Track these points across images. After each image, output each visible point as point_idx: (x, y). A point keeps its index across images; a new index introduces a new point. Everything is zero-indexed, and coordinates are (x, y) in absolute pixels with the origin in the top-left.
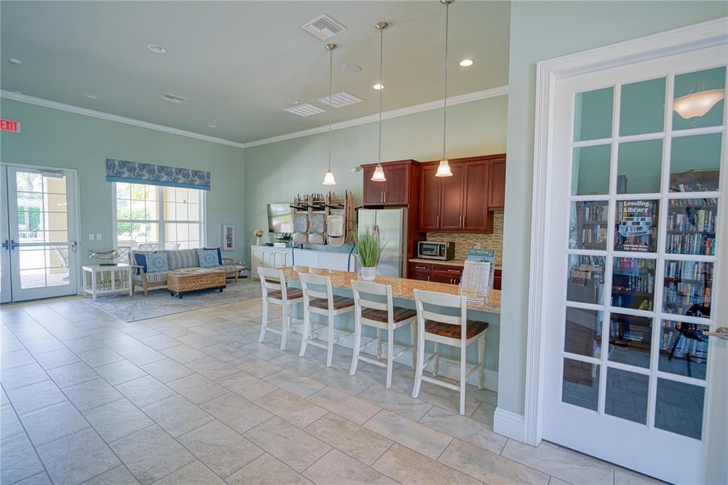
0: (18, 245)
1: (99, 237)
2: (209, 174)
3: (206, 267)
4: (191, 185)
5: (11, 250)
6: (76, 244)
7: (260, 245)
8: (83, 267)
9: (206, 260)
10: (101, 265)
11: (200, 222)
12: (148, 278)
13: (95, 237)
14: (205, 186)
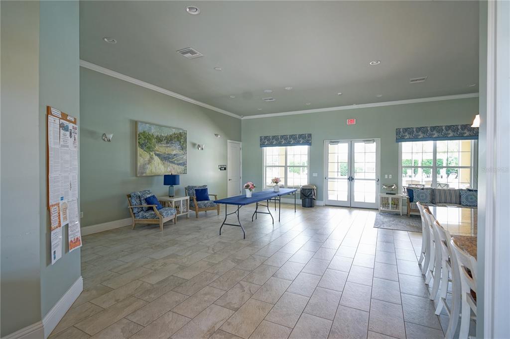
0: (354, 179)
5: (351, 182)
6: (379, 180)
10: (387, 193)
12: (411, 206)
13: (388, 176)
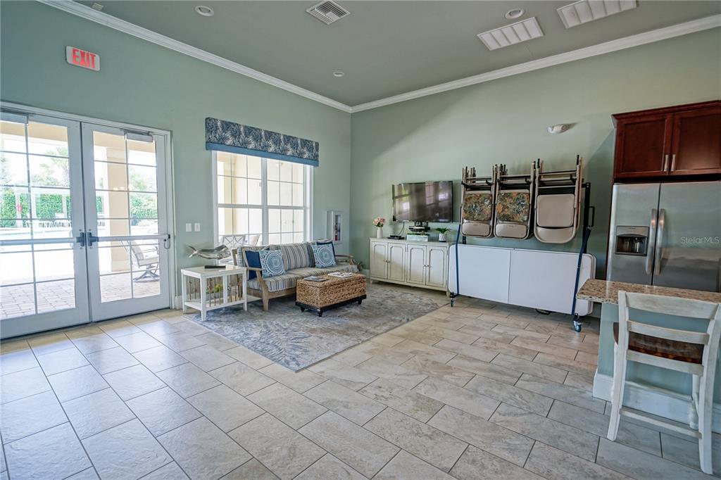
0: (97, 239)
1: (198, 227)
2: (317, 144)
3: (322, 267)
4: (298, 158)
5: (88, 247)
6: (169, 237)
7: (382, 238)
8: (182, 270)
9: (322, 257)
10: (207, 267)
11: (304, 208)
12: (268, 285)
13: (193, 227)
14: (314, 160)
